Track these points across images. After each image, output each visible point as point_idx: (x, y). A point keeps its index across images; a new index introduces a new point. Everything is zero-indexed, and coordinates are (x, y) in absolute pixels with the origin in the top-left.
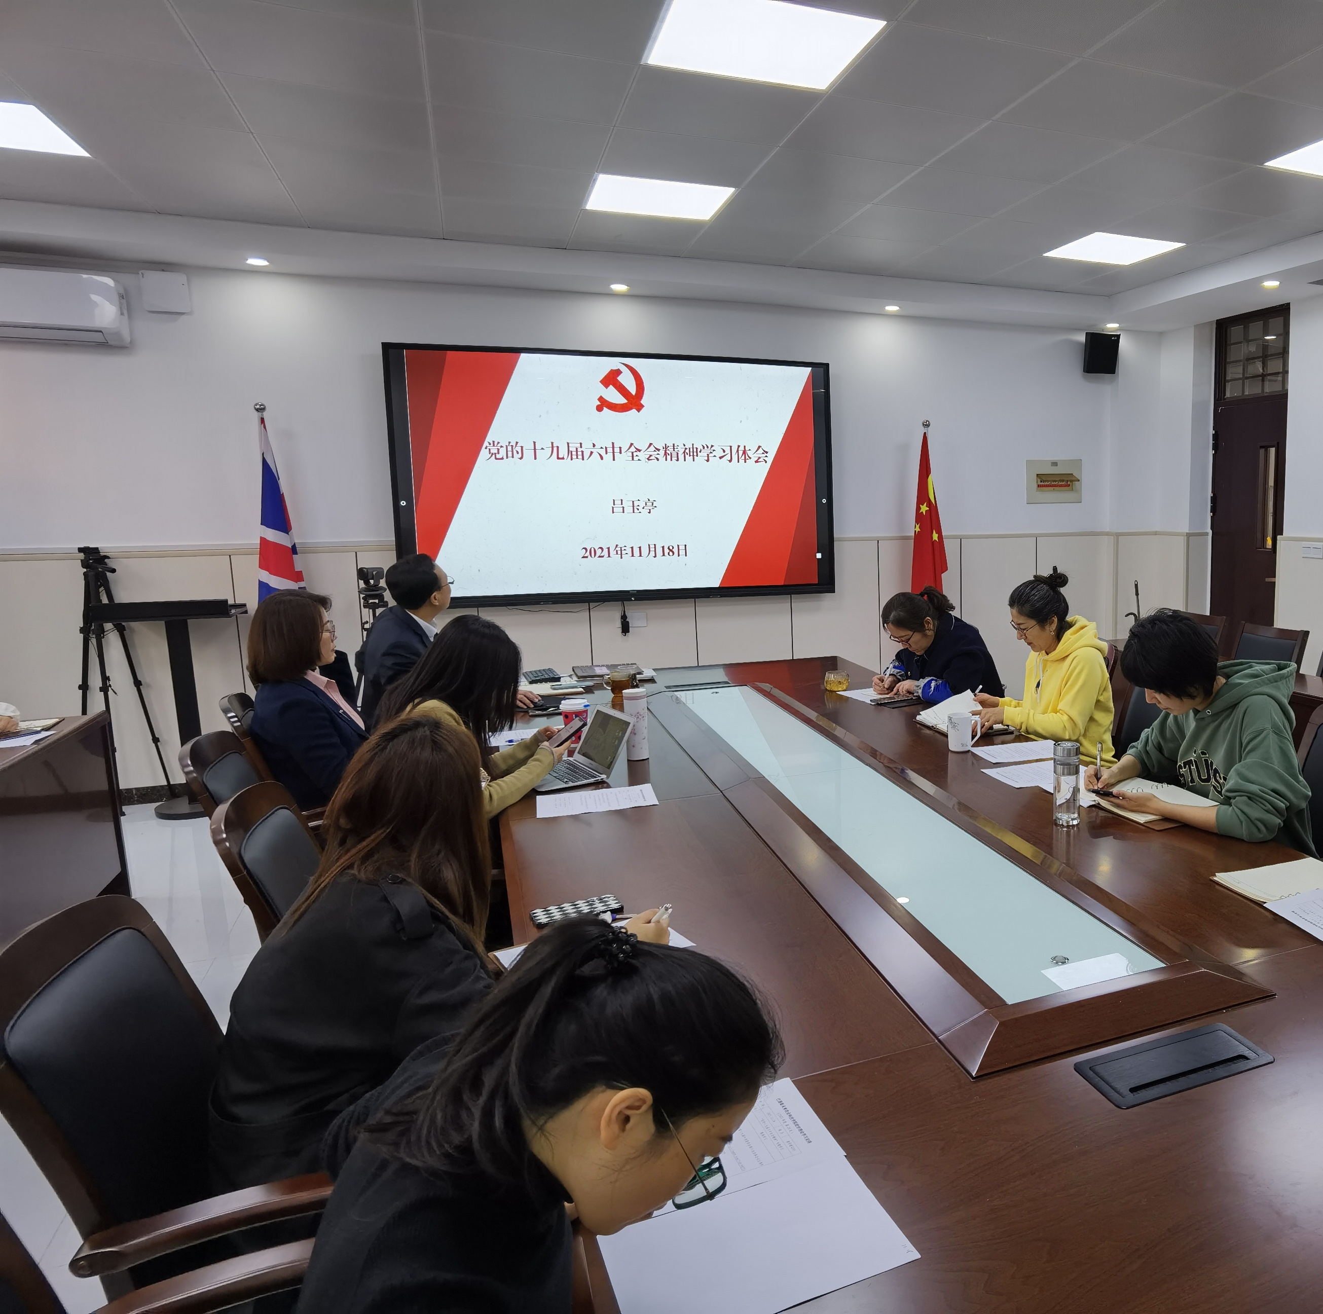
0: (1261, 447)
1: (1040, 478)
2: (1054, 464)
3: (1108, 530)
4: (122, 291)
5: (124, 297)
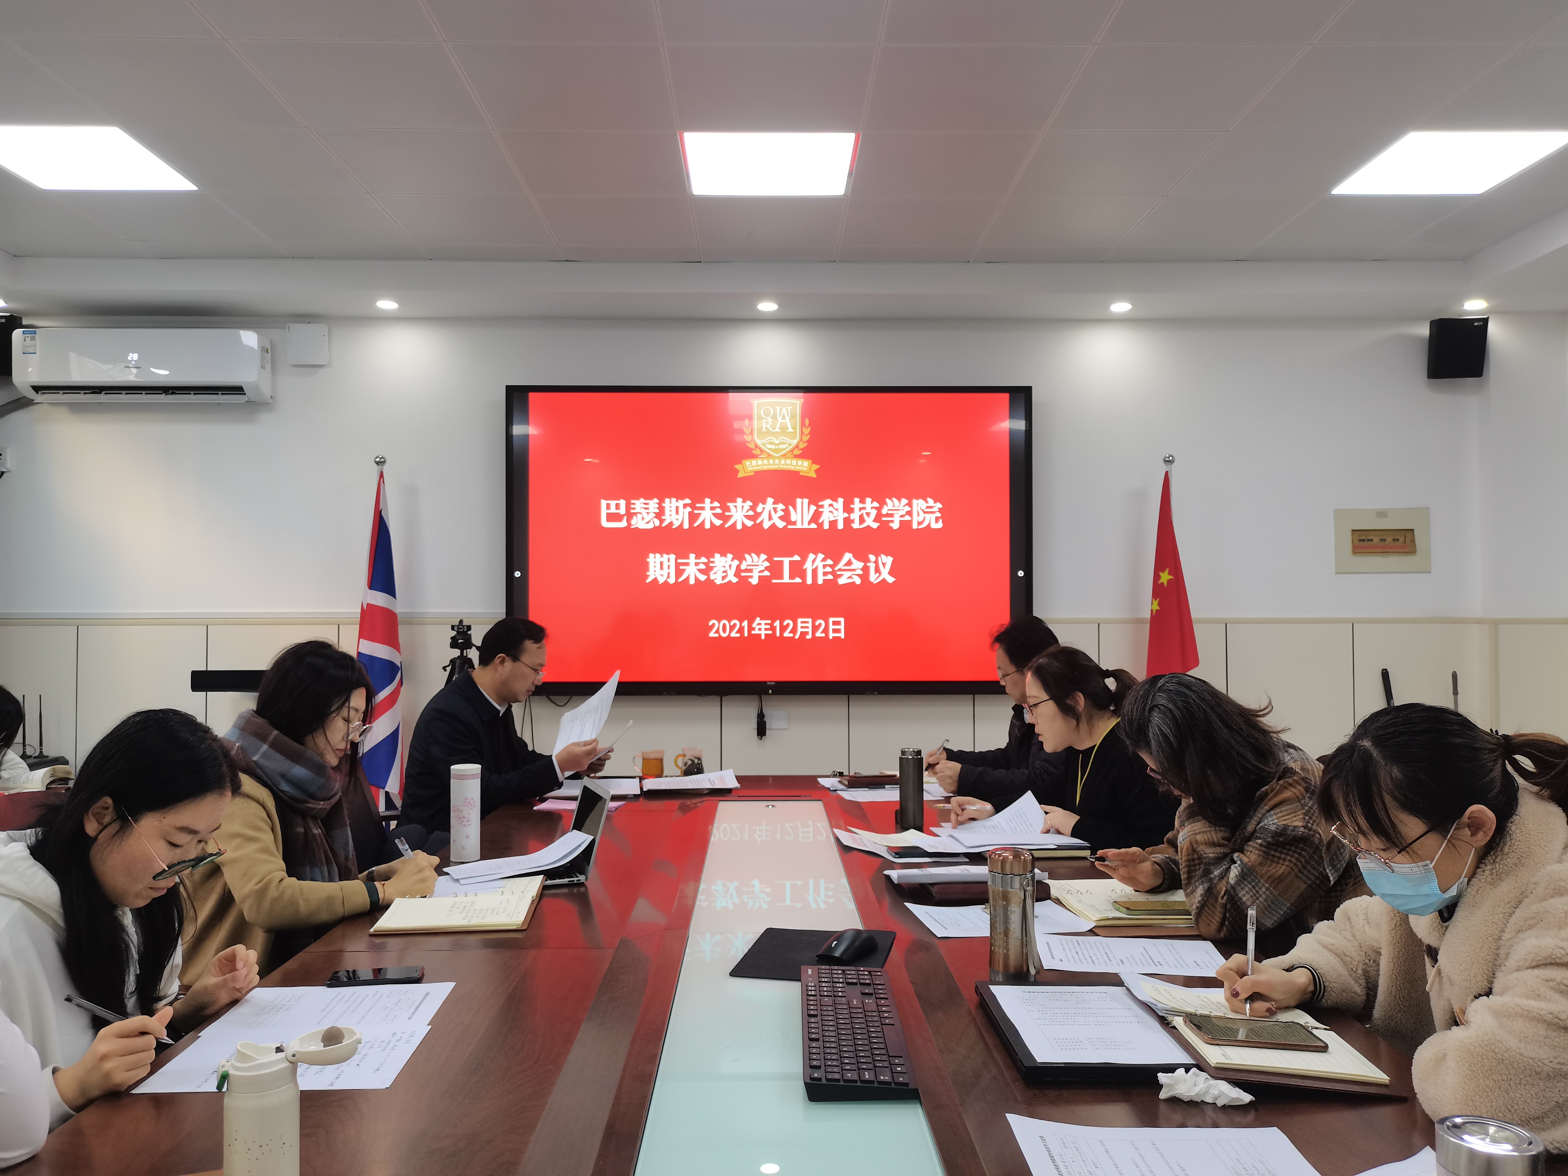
1: (1358, 537)
2: (1382, 514)
3: (1479, 614)
4: (268, 346)
5: (269, 351)
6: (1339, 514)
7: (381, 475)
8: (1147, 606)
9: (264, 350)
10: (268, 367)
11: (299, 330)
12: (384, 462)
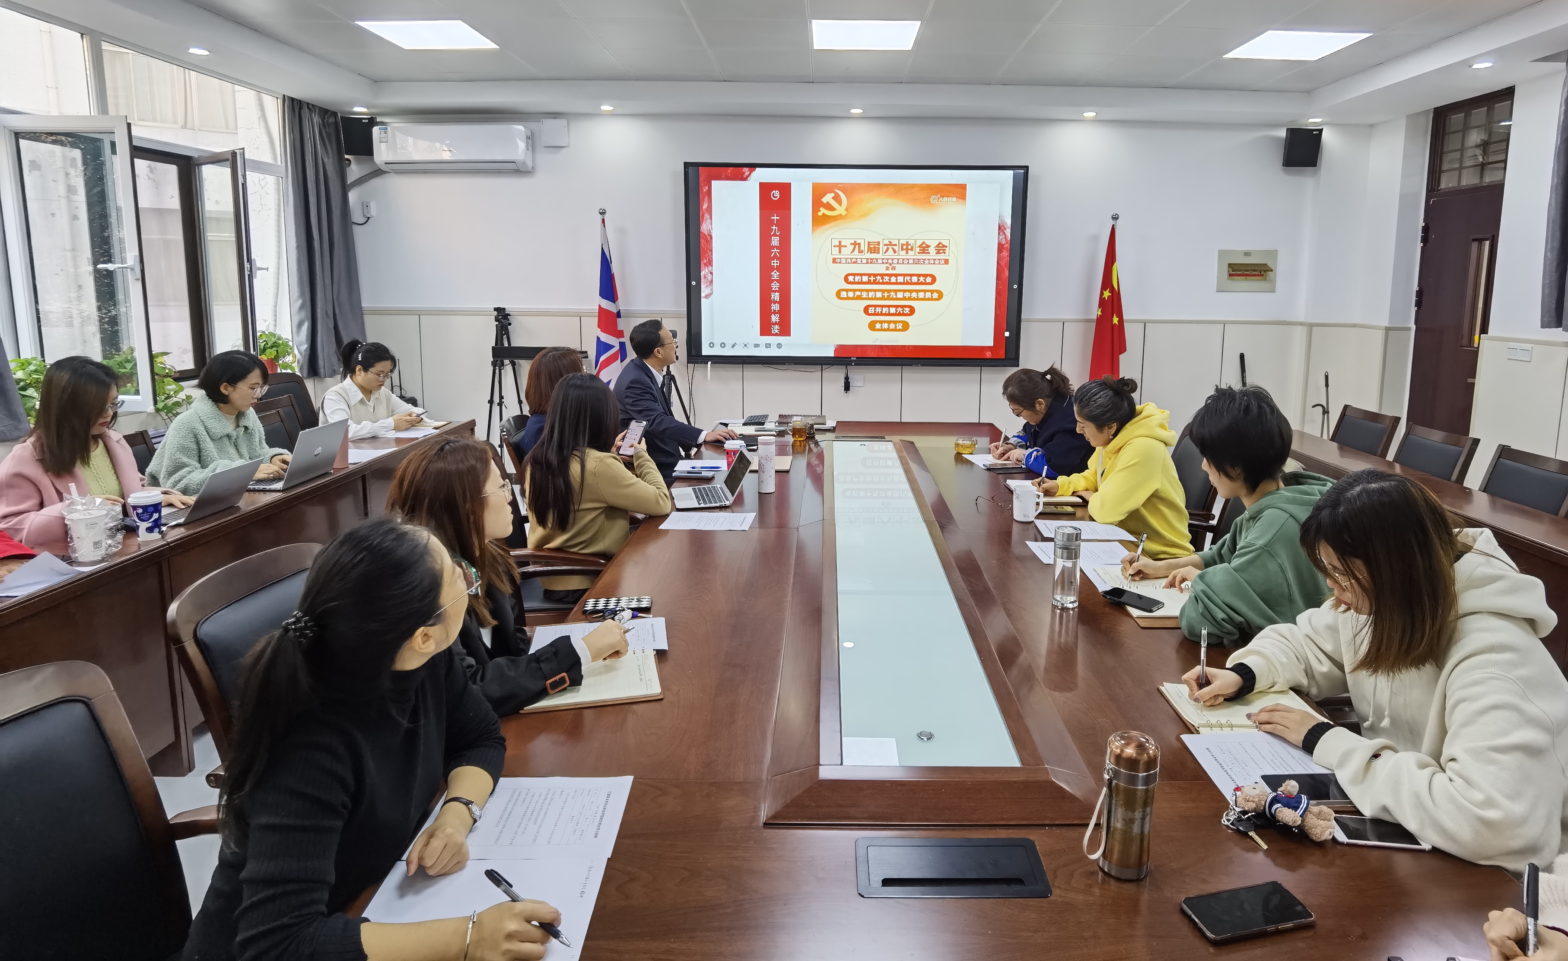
0: (1474, 240)
1: (1232, 268)
2: (1247, 254)
3: (1302, 320)
4: (530, 134)
5: (531, 140)
6: (1222, 253)
7: (603, 220)
8: (1096, 312)
9: (528, 138)
10: (530, 148)
11: (549, 123)
12: (605, 212)
